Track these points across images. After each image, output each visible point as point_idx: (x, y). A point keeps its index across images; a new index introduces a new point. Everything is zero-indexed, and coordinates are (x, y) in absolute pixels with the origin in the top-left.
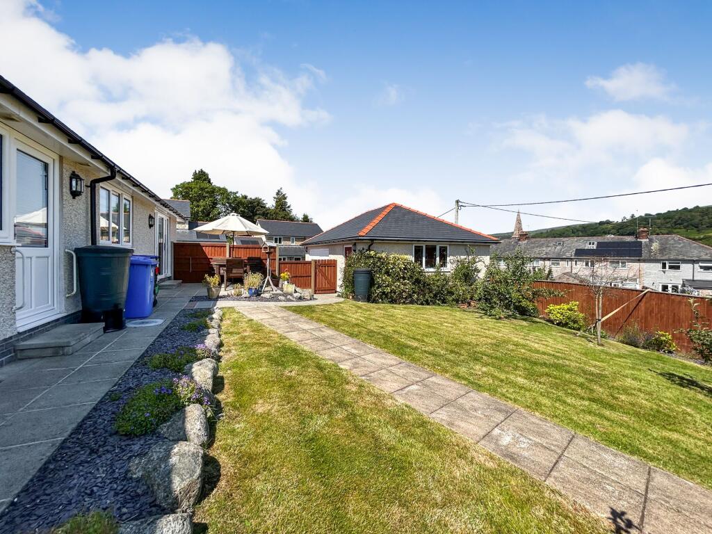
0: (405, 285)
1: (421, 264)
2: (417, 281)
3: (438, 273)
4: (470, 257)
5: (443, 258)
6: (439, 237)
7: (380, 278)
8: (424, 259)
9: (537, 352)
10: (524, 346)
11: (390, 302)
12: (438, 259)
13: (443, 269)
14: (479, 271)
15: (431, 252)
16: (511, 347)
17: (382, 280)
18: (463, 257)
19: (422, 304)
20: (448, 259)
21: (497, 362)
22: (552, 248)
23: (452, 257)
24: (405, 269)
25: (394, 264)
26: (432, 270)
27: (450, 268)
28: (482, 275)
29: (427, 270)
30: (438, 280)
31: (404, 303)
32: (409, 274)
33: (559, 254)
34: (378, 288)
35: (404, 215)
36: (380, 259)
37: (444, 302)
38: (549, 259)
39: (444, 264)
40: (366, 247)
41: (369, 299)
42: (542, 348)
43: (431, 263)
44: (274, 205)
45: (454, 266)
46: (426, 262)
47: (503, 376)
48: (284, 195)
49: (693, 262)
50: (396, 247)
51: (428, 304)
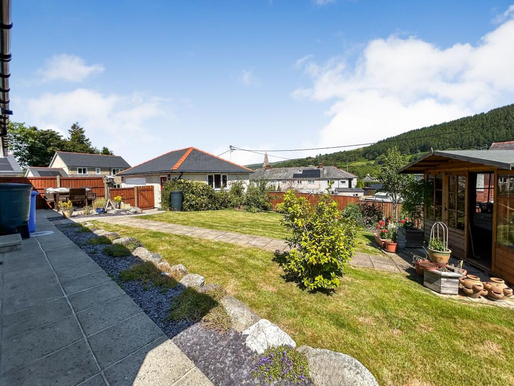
0: (204, 199)
1: (212, 186)
2: (211, 197)
3: (222, 191)
4: (239, 181)
5: (225, 182)
6: (223, 170)
7: (188, 196)
8: (214, 182)
9: (269, 222)
10: (263, 221)
11: (195, 210)
12: (222, 182)
13: (225, 188)
14: (244, 189)
15: (217, 179)
16: (258, 221)
17: (190, 197)
18: (235, 181)
19: (214, 210)
20: (228, 182)
21: (252, 227)
22: (282, 173)
23: (229, 181)
24: (203, 189)
25: (197, 187)
26: (218, 189)
27: (229, 188)
28: (245, 191)
29: (216, 190)
30: (222, 195)
31: (203, 210)
32: (206, 192)
33: (286, 177)
34: (187, 202)
35: (200, 155)
36: (187, 184)
37: (226, 207)
38: (281, 180)
39: (225, 186)
40: (178, 177)
41: (182, 209)
42: (270, 221)
43: (218, 185)
44: (70, 137)
45: (231, 186)
46: (215, 184)
47: (254, 230)
48: (81, 129)
49: (338, 179)
50: (197, 177)
51: (218, 209)
